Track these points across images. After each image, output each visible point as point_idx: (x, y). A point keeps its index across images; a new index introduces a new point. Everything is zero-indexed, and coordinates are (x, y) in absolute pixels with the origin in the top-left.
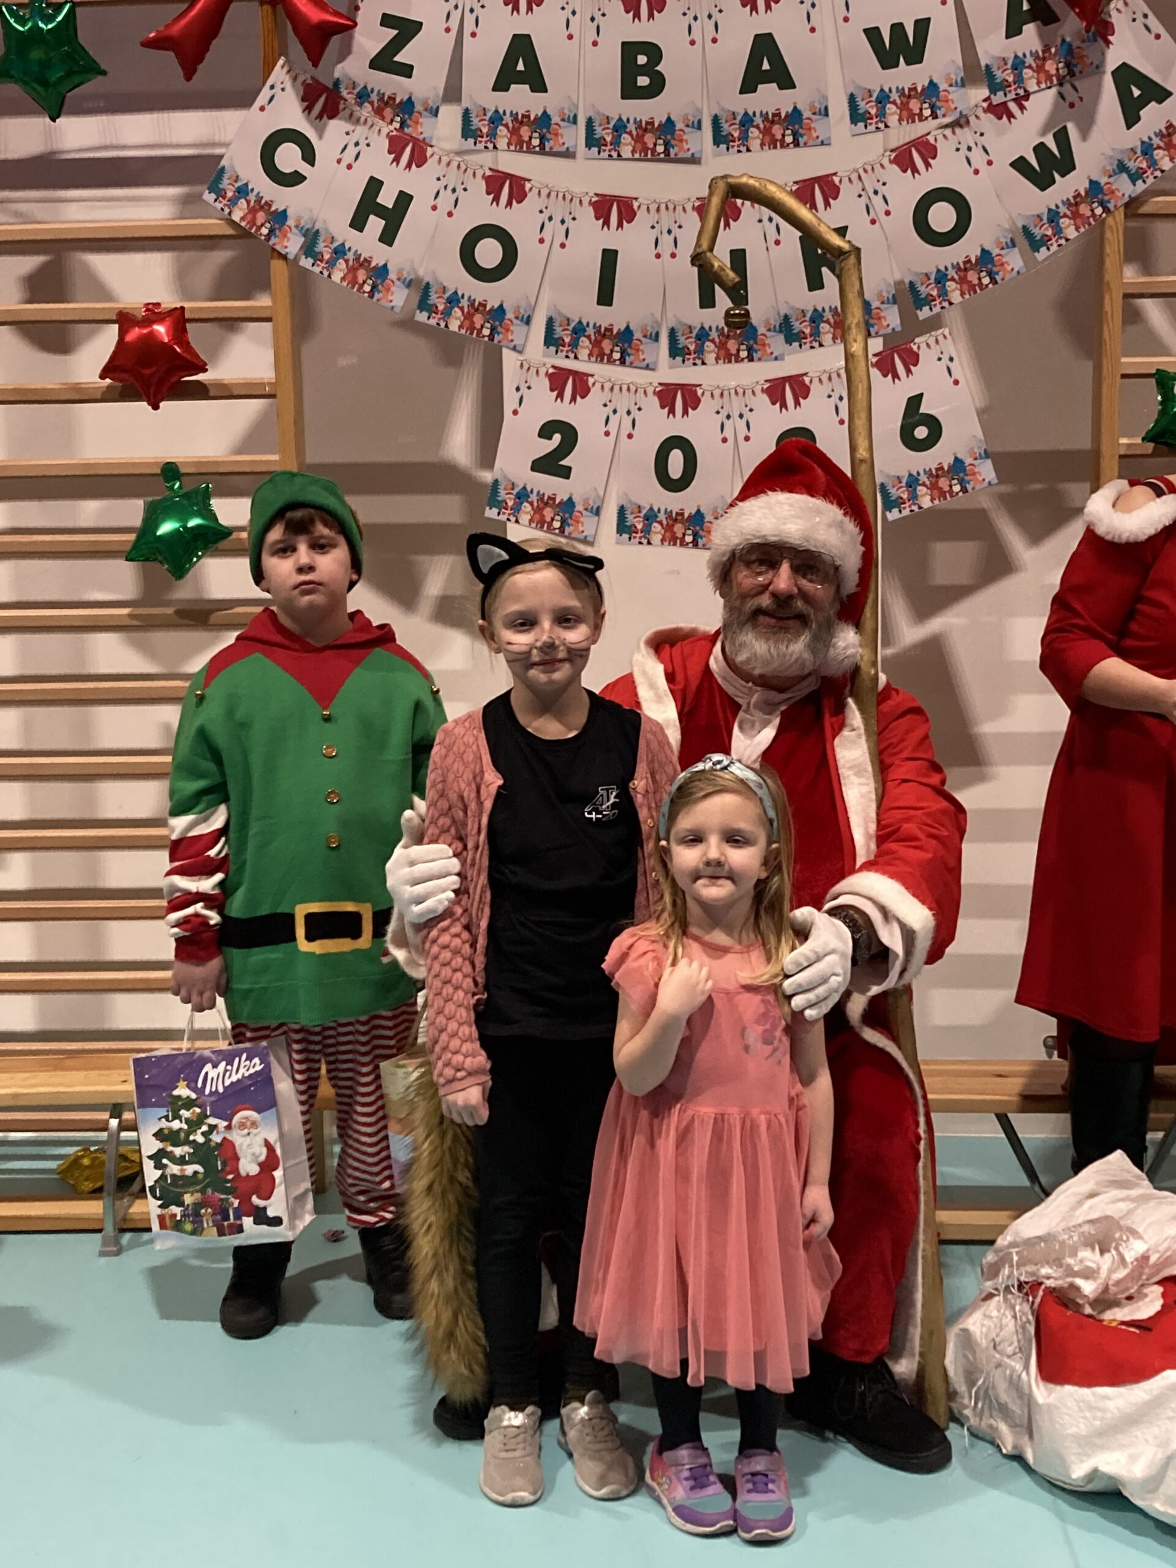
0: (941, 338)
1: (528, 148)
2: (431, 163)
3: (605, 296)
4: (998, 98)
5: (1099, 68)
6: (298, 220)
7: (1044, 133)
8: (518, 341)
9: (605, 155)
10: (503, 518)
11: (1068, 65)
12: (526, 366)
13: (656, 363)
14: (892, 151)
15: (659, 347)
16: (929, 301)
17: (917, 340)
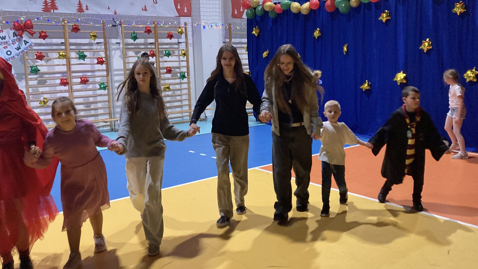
4: (13, 43)
5: (22, 40)
7: (18, 46)
11: (19, 40)
14: (3, 47)
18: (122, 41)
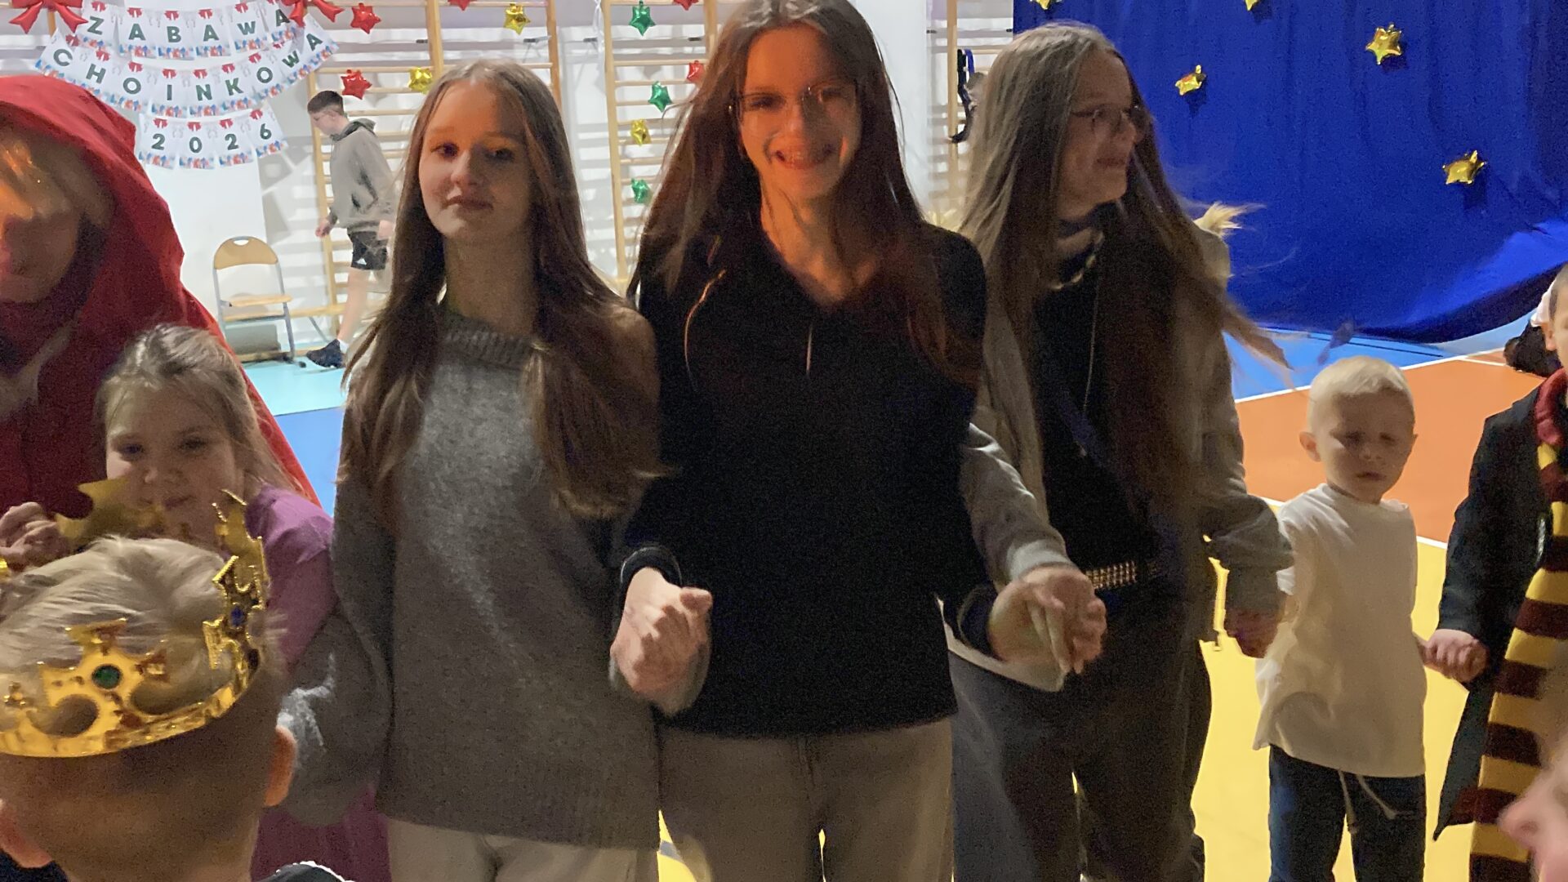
0: (268, 108)
1: (141, 55)
2: (110, 60)
3: (169, 98)
4: (276, 43)
5: (303, 34)
7: (290, 51)
9: (165, 58)
11: (295, 34)
13: (186, 116)
14: (248, 57)
15: (187, 112)
16: (263, 98)
17: (262, 109)
18: (602, 33)
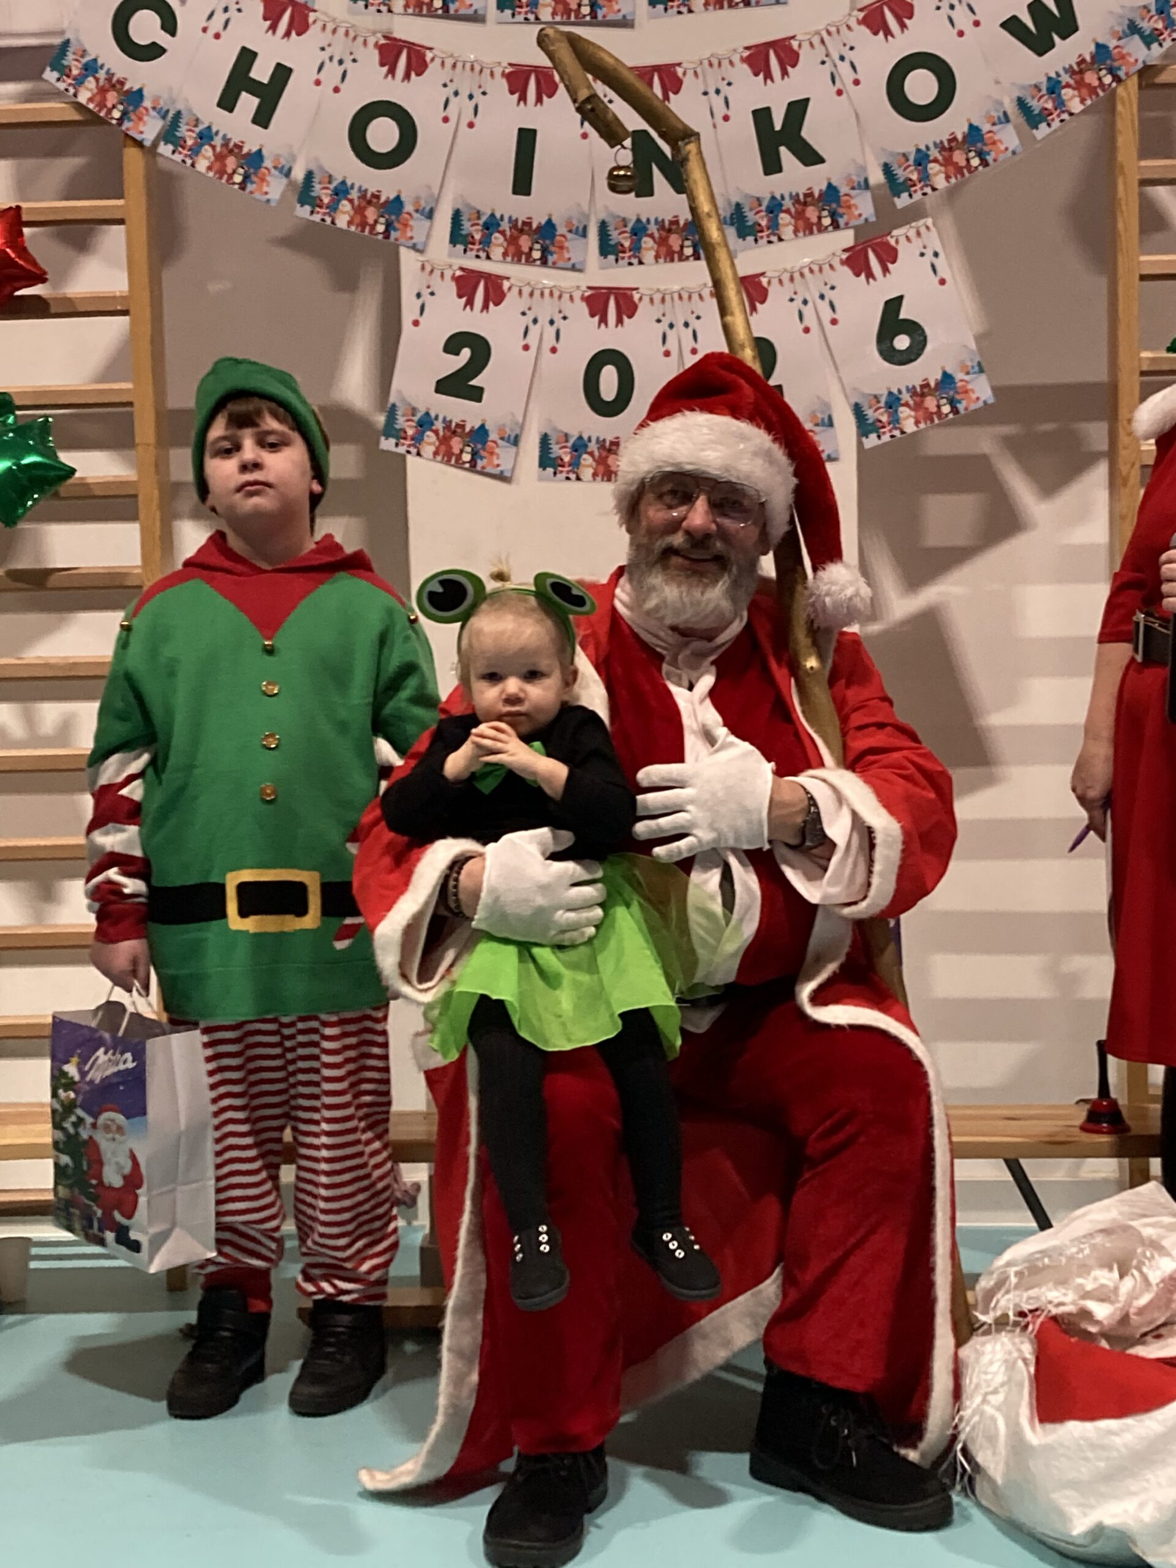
0: (923, 230)
1: (429, 10)
2: (314, 31)
3: (522, 184)
6: (156, 100)
8: (419, 239)
9: (520, 18)
10: (402, 450)
12: (428, 268)
13: (584, 262)
14: (861, 10)
15: (587, 243)
16: (907, 186)
17: (895, 233)
